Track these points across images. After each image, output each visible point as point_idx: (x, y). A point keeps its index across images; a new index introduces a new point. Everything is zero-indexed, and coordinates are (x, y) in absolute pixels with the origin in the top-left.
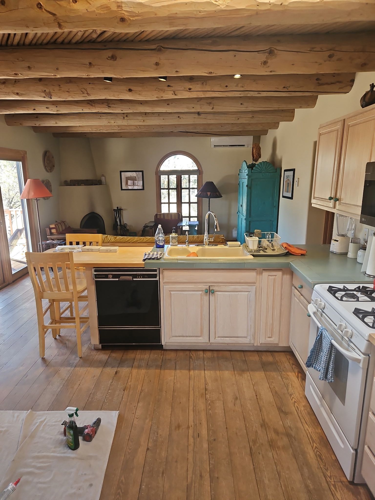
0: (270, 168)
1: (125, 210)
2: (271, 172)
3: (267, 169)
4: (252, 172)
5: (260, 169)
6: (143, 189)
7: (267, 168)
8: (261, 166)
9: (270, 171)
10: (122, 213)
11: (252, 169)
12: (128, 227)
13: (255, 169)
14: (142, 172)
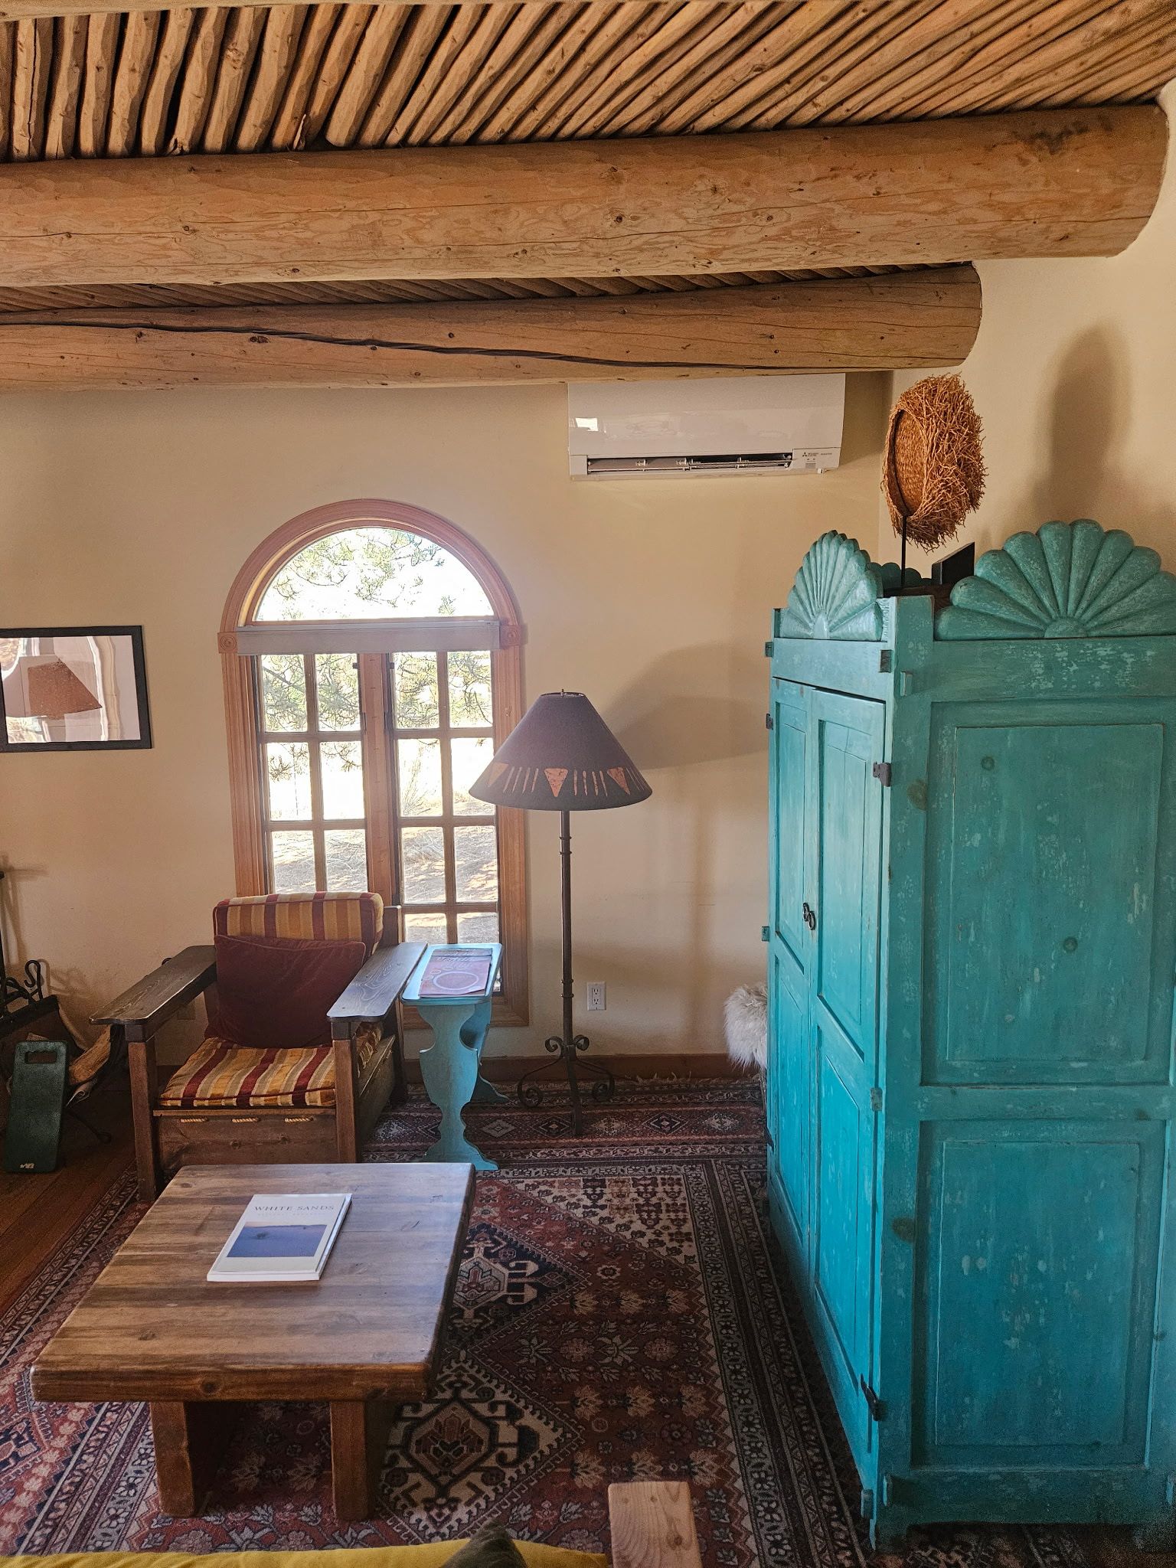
0: (1133, 590)
1: (31, 872)
2: (1142, 629)
3: (1102, 602)
4: (936, 638)
5: (1026, 603)
6: (146, 741)
7: (1095, 598)
8: (1032, 571)
9: (1128, 627)
10: (15, 892)
11: (942, 602)
12: (53, 982)
13: (978, 606)
14: (136, 633)
